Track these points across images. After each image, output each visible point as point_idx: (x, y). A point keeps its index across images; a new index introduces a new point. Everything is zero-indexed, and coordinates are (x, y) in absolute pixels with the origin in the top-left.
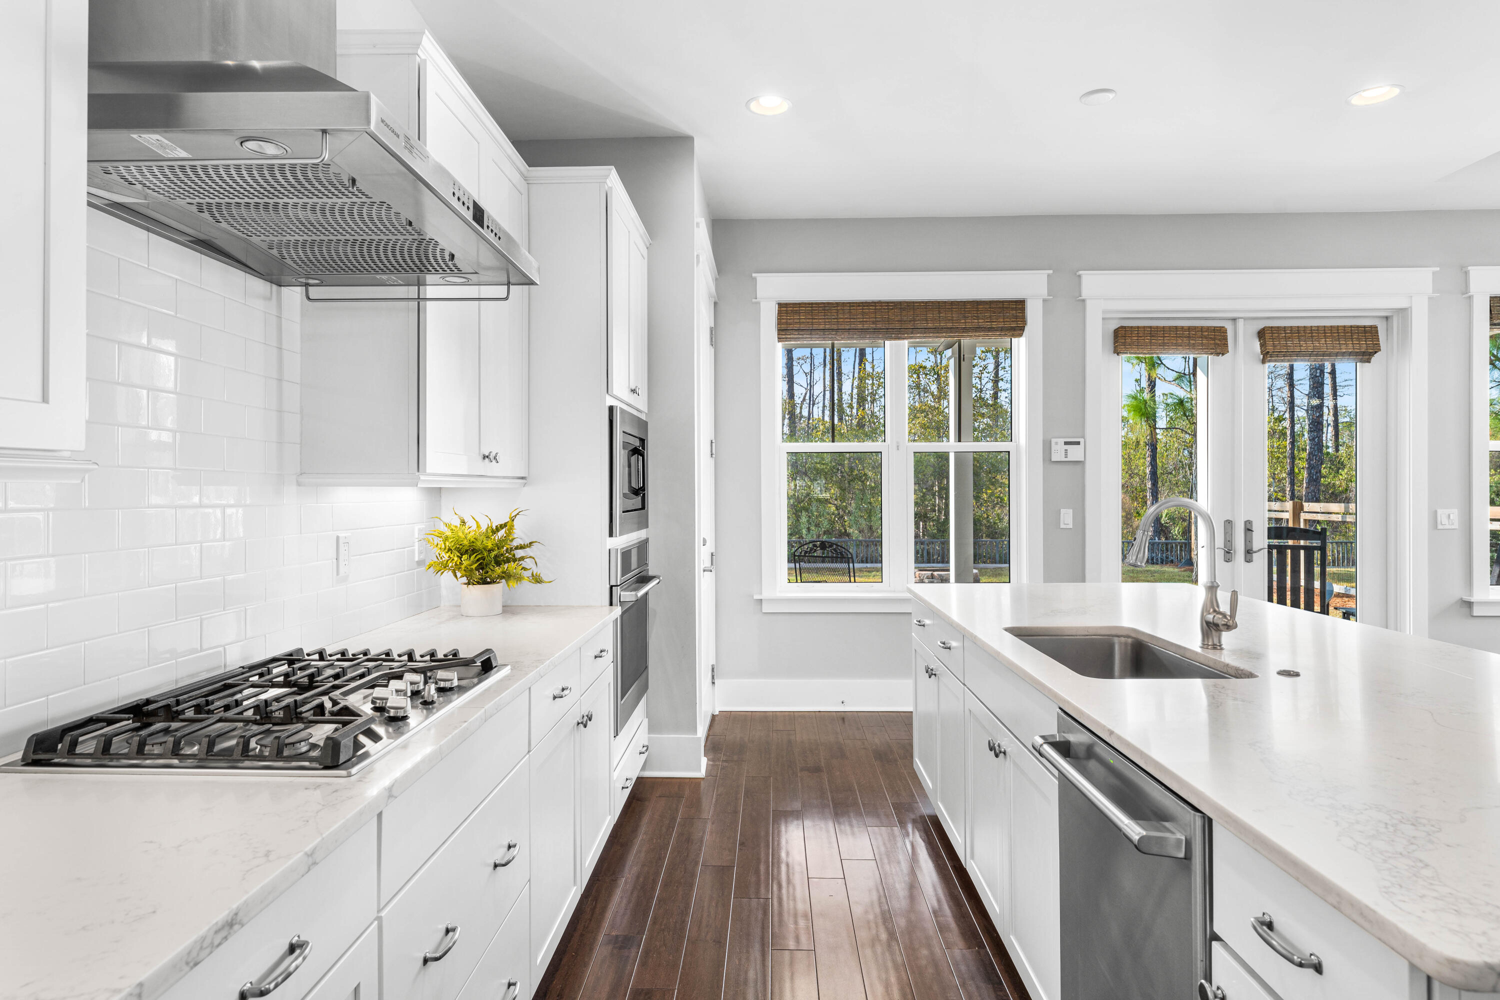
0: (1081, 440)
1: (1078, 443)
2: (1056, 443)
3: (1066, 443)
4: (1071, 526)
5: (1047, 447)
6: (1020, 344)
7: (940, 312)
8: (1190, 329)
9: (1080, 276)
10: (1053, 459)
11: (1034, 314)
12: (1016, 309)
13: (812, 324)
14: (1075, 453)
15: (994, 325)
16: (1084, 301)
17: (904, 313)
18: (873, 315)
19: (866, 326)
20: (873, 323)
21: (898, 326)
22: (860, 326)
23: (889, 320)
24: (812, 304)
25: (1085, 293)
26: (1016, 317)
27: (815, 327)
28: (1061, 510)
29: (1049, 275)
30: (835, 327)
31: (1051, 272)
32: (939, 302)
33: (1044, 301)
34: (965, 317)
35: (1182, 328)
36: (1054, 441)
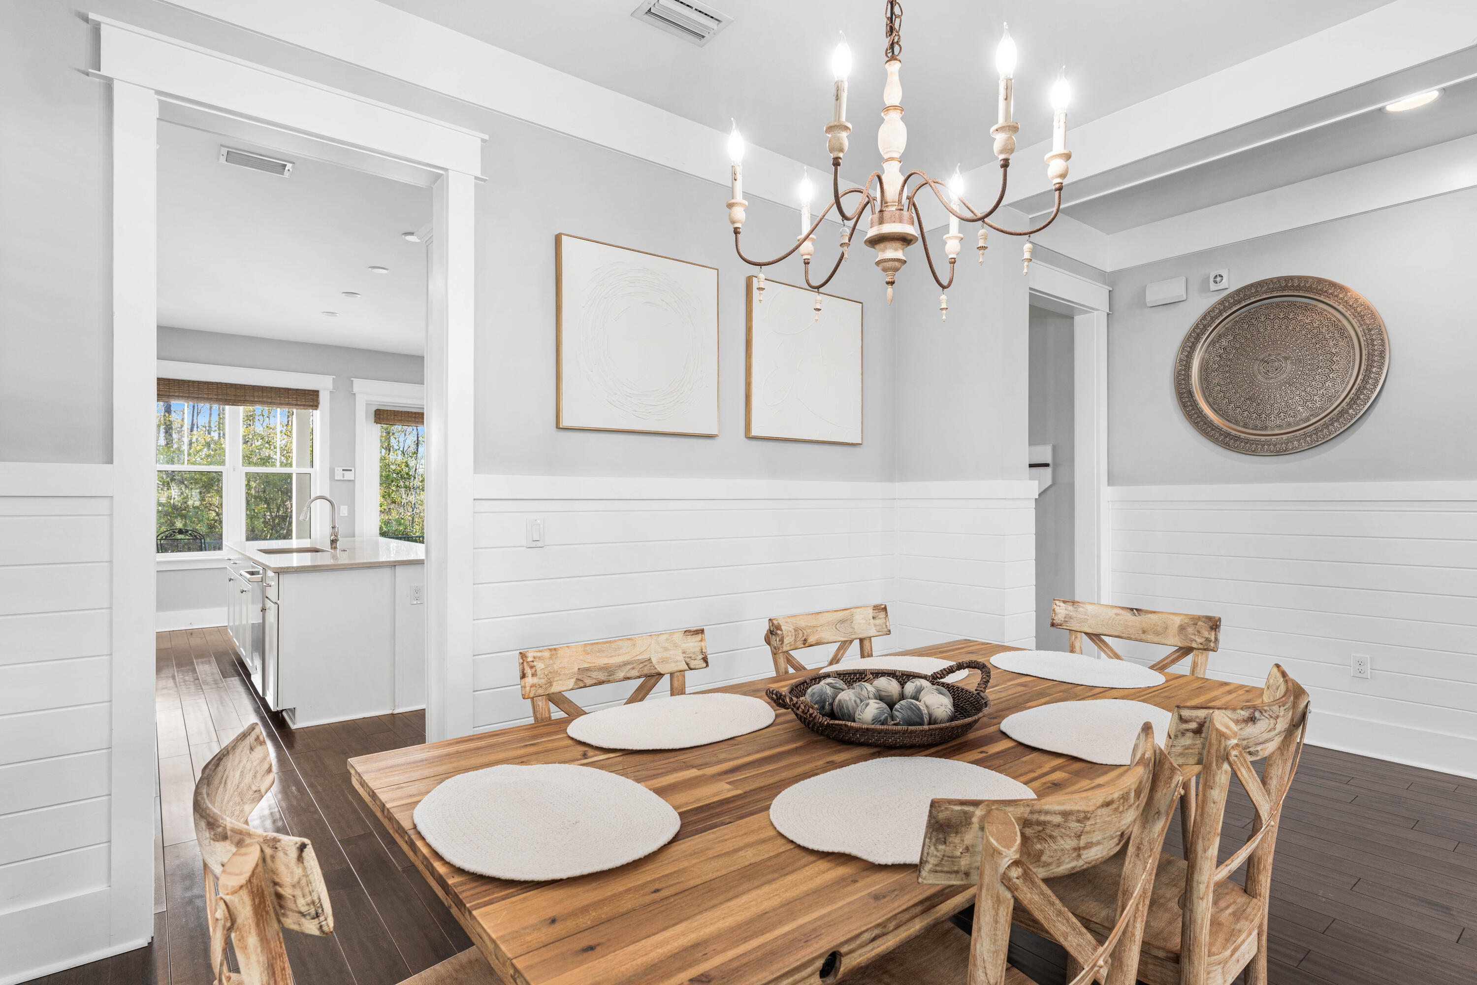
0: (353, 469)
1: (351, 470)
2: (338, 470)
3: (343, 470)
4: (346, 515)
5: (332, 472)
6: (316, 414)
7: (263, 393)
8: (415, 413)
9: (352, 381)
10: (336, 479)
11: (324, 398)
12: (313, 395)
13: (169, 392)
14: (349, 476)
15: (299, 403)
16: (354, 394)
17: (238, 391)
18: (216, 391)
19: (210, 397)
20: (216, 395)
21: (233, 398)
22: (206, 396)
23: (227, 394)
24: (169, 379)
25: (355, 390)
26: (313, 399)
27: (171, 394)
28: (341, 507)
29: (333, 379)
30: (187, 395)
31: (334, 377)
32: (262, 387)
33: (330, 392)
34: (280, 397)
35: (412, 412)
36: (336, 469)
